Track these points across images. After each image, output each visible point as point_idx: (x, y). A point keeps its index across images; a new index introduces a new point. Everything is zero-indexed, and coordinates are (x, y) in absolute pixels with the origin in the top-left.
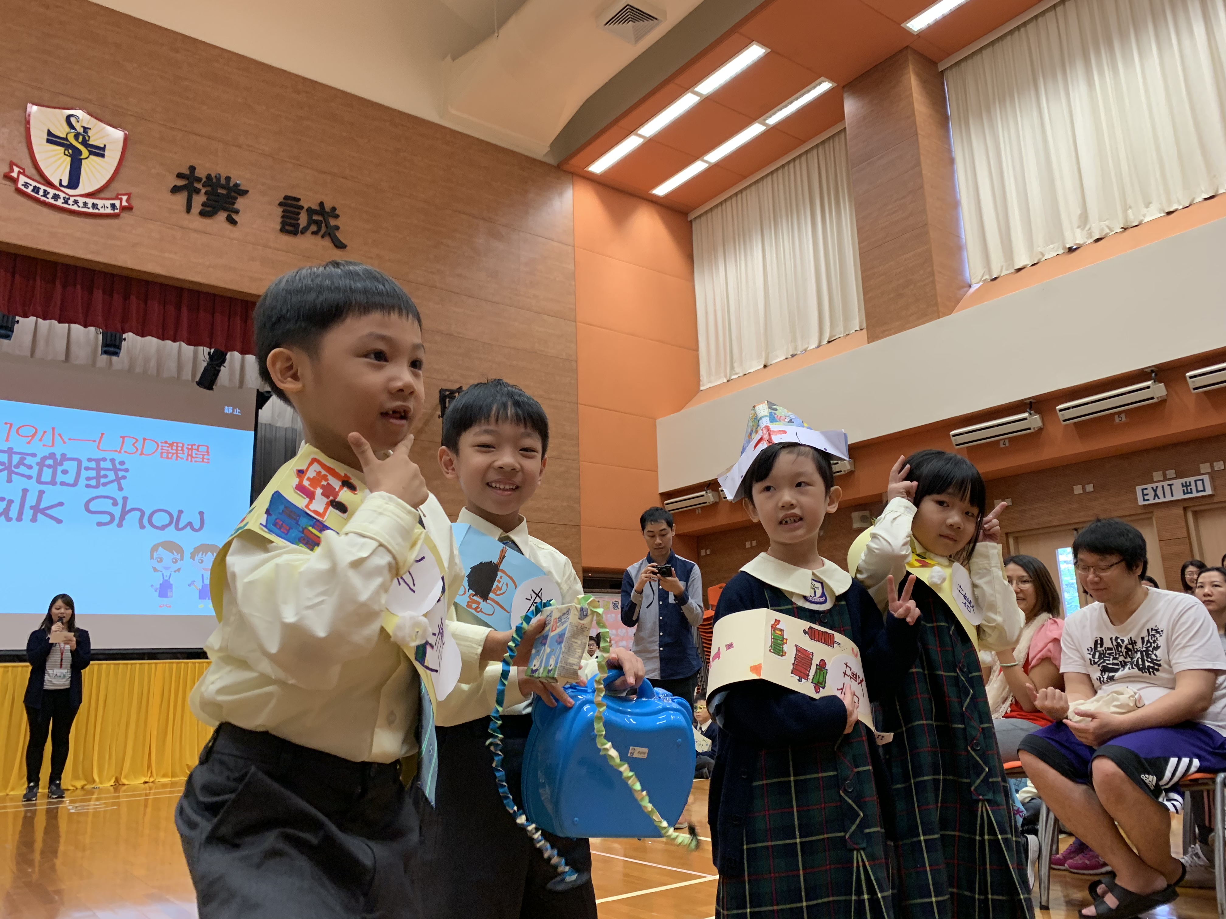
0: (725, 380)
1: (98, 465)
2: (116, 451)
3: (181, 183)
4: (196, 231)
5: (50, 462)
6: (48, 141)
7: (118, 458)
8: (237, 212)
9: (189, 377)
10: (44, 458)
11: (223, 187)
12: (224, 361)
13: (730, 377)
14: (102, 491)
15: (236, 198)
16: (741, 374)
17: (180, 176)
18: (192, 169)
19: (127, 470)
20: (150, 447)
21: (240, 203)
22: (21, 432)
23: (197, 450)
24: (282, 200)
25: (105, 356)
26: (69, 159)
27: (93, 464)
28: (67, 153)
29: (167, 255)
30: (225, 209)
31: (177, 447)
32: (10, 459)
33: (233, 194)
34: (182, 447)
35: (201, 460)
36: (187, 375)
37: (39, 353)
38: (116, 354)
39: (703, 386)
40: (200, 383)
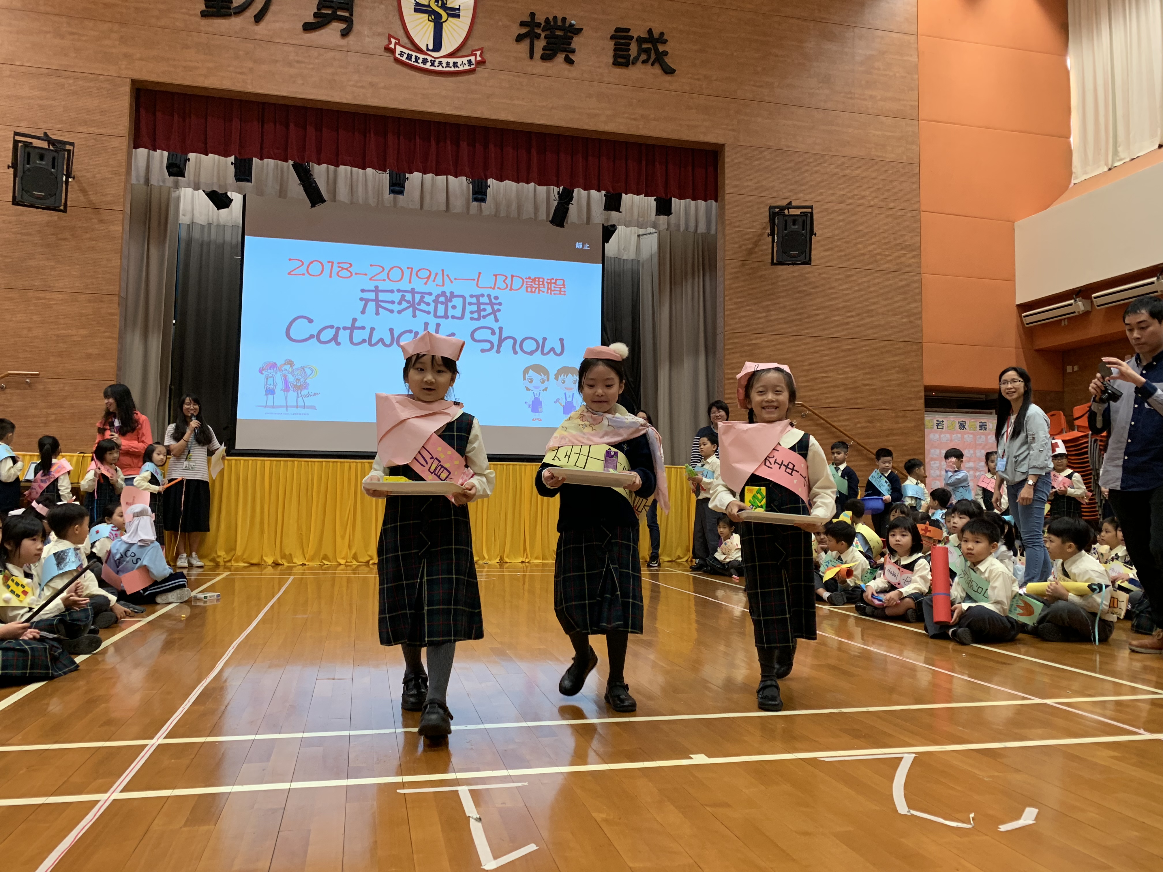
0: (1106, 169)
1: (478, 300)
2: (491, 288)
3: (523, 31)
4: (538, 75)
5: (442, 299)
6: (416, 10)
7: (493, 293)
8: (573, 51)
9: (545, 218)
10: (438, 296)
11: (560, 29)
12: (571, 198)
13: (1113, 163)
14: (482, 323)
15: (572, 38)
16: (1128, 160)
17: (523, 24)
18: (533, 15)
19: (500, 304)
20: (517, 282)
21: (576, 42)
22: (419, 274)
23: (555, 283)
24: (613, 33)
25: (475, 204)
26: (432, 24)
27: (474, 300)
28: (430, 19)
29: (516, 102)
30: (563, 50)
31: (539, 281)
32: (413, 298)
33: (569, 34)
34: (543, 282)
35: (558, 292)
36: (543, 215)
37: (426, 207)
38: (483, 200)
39: (1076, 178)
40: (552, 222)
